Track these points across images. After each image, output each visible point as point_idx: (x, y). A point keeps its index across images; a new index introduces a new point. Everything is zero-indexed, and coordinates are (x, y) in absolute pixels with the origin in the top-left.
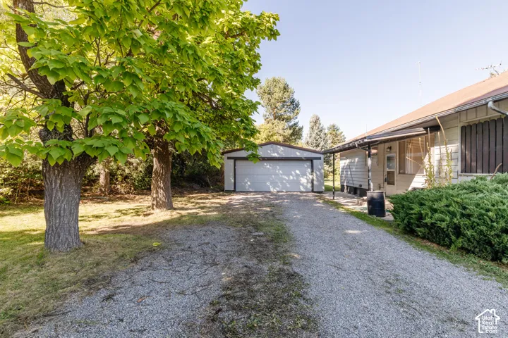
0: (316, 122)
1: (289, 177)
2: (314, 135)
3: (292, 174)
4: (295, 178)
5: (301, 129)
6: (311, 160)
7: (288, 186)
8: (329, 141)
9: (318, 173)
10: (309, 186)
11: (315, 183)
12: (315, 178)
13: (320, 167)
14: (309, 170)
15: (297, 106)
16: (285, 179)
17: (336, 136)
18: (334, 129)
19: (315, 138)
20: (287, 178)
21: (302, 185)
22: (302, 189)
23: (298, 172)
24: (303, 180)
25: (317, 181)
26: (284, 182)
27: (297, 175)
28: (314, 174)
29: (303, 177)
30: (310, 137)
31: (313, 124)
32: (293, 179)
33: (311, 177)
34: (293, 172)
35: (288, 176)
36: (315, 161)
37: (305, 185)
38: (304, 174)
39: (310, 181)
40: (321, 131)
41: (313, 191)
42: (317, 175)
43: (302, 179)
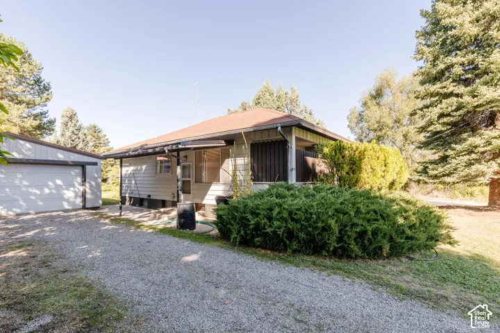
0: (71, 118)
1: (42, 190)
2: (68, 134)
3: (47, 186)
4: (54, 191)
5: (52, 122)
6: (83, 166)
7: (40, 203)
8: (91, 144)
9: (93, 183)
10: (79, 201)
11: (88, 196)
12: (88, 190)
13: (96, 175)
14: (79, 179)
15: (46, 88)
16: (35, 194)
17: (99, 138)
18: (95, 130)
19: (70, 137)
20: (38, 192)
21: (68, 201)
22: (66, 206)
23: (59, 182)
24: (69, 194)
25: (92, 194)
26: (32, 197)
27: (58, 187)
28: (87, 185)
29: (68, 189)
30: (63, 135)
31: (66, 119)
32: (51, 193)
33: (81, 188)
34: (50, 183)
35: (40, 187)
36: (88, 168)
37: (72, 200)
38: (69, 185)
39: (80, 194)
40: (79, 130)
41: (84, 208)
42: (91, 186)
43: (65, 191)
